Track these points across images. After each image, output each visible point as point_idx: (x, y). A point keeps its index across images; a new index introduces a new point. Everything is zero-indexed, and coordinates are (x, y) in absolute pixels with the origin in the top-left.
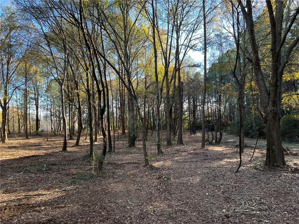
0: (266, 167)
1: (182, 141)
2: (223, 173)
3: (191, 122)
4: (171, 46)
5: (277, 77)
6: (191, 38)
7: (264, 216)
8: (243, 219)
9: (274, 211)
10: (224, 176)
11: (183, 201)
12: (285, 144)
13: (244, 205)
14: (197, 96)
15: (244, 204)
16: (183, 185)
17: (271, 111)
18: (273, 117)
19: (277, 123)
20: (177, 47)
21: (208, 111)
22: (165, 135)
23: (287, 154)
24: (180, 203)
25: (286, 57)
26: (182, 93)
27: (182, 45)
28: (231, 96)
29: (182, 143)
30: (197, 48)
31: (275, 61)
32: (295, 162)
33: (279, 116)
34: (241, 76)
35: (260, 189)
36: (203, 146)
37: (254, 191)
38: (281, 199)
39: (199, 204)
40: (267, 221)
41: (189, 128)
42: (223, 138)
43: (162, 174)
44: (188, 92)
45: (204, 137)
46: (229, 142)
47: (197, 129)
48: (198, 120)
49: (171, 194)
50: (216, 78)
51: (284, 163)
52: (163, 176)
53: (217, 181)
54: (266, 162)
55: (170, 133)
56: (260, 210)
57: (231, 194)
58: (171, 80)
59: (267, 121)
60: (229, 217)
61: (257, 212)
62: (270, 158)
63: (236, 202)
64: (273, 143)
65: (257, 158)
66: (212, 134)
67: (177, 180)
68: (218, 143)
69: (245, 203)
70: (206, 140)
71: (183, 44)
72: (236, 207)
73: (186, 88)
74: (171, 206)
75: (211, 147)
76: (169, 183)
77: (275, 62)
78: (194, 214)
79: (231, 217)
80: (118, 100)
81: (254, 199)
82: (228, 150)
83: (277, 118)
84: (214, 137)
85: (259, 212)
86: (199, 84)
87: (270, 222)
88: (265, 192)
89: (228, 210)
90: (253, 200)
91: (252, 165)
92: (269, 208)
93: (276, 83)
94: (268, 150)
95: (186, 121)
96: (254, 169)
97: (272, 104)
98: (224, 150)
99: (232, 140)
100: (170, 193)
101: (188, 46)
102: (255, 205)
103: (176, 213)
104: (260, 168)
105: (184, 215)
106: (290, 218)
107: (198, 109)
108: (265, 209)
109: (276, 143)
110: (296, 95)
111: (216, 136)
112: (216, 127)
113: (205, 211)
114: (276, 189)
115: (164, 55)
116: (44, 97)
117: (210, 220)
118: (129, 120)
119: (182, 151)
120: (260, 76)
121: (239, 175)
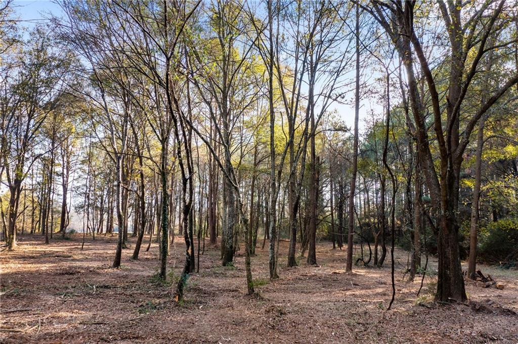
0: (436, 303)
1: (315, 259)
3: (336, 226)
4: (299, 95)
6: (332, 86)
17: (444, 216)
18: (447, 225)
19: (453, 234)
20: (310, 97)
25: (465, 134)
26: (317, 175)
29: (315, 263)
30: (345, 99)
33: (455, 224)
36: (349, 268)
45: (350, 253)
51: (464, 297)
59: (438, 230)
62: (442, 289)
64: (447, 266)
66: (370, 248)
68: (379, 264)
70: (359, 259)
80: (206, 181)
83: (453, 227)
84: (373, 254)
94: (440, 276)
101: (329, 97)
104: (427, 305)
109: (451, 266)
111: (376, 253)
112: (376, 237)
116: (78, 173)
118: (224, 220)
120: (428, 162)
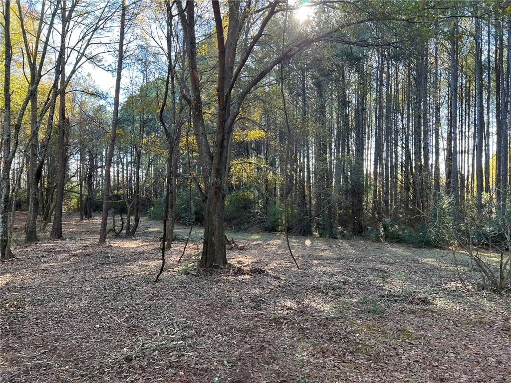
0: (201, 270)
1: (61, 232)
2: (133, 285)
3: (85, 197)
4: (46, 44)
5: (224, 133)
6: (89, 40)
7: (188, 346)
8: (156, 357)
9: (204, 336)
10: (134, 290)
11: (45, 347)
12: (231, 234)
13: (160, 335)
14: (97, 150)
15: (160, 333)
16: (51, 315)
17: (213, 185)
20: (61, 49)
21: (118, 179)
22: (23, 221)
23: (232, 248)
24: (39, 351)
25: (237, 105)
26: (65, 139)
27: (73, 49)
28: (158, 156)
29: (61, 236)
30: (102, 63)
31: (222, 108)
32: (240, 259)
34: (175, 124)
35: (187, 305)
36: (102, 240)
37: (178, 309)
38: (216, 316)
39: (79, 346)
40: (191, 354)
41: (78, 209)
42: (140, 225)
43: (5, 300)
44: (81, 140)
45: (104, 224)
46: (150, 233)
47: (95, 211)
48: (98, 194)
49: (20, 337)
50: (134, 121)
51: (225, 262)
52: (7, 303)
53: (119, 300)
54: (201, 261)
55: (35, 217)
56: (184, 338)
57: (142, 319)
58: (42, 111)
59: (207, 198)
60: (131, 360)
61: (179, 342)
62: (206, 255)
63: (148, 331)
64: (213, 233)
65: (189, 256)
66: (122, 219)
67: (39, 308)
68: (131, 234)
69: (161, 330)
70: (110, 230)
71: (75, 46)
72: (147, 340)
73: (75, 130)
74: (17, 361)
75: (117, 242)
76: (19, 316)
77: (222, 110)
78: (67, 367)
79: (135, 358)
81: (176, 322)
82: (147, 245)
84: (125, 224)
85: (181, 342)
86: (103, 128)
87: (196, 354)
88: (194, 309)
89: (131, 348)
90: (175, 325)
91: (180, 269)
92: (197, 333)
93: (222, 142)
94: (205, 243)
95: (74, 194)
96: (183, 275)
97: (215, 173)
98: (139, 247)
99: (156, 230)
100: (18, 336)
102: (177, 331)
103: (27, 372)
104: (192, 272)
105: (44, 375)
106: (223, 342)
107: (99, 173)
108: (191, 336)
109: (216, 233)
110: (248, 163)
111: (128, 223)
112: (129, 207)
113: (90, 358)
114: (210, 302)
115: (29, 57)
117: (96, 372)
119: (59, 252)
120: (201, 129)
121: (158, 286)
